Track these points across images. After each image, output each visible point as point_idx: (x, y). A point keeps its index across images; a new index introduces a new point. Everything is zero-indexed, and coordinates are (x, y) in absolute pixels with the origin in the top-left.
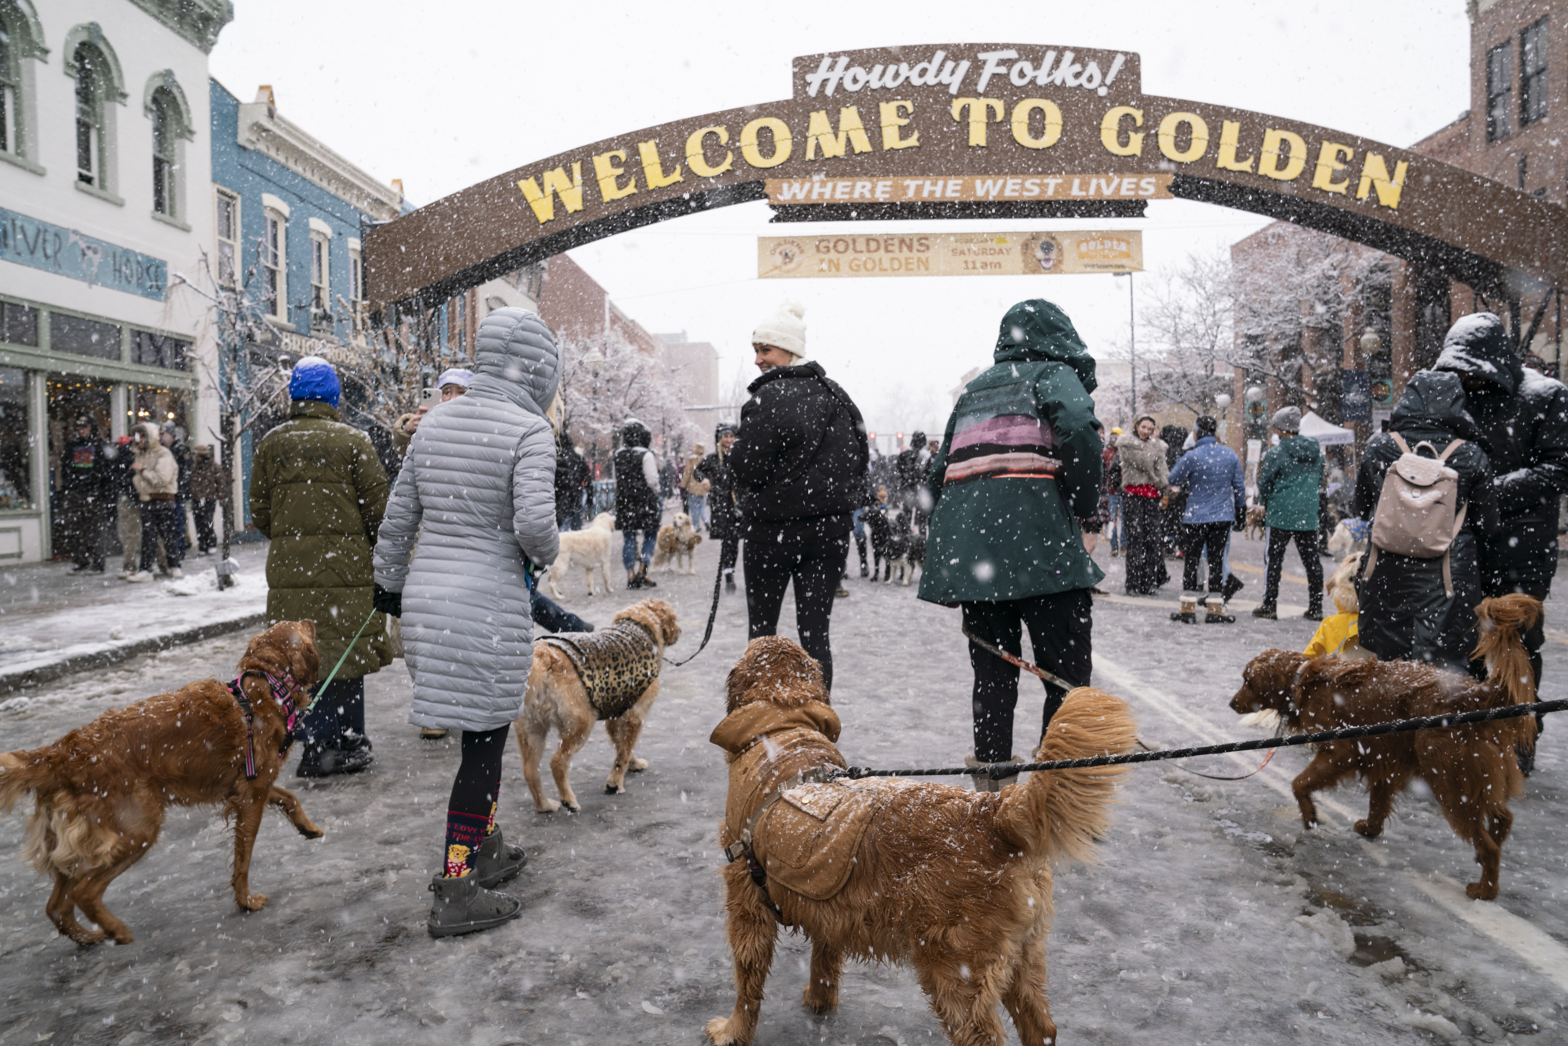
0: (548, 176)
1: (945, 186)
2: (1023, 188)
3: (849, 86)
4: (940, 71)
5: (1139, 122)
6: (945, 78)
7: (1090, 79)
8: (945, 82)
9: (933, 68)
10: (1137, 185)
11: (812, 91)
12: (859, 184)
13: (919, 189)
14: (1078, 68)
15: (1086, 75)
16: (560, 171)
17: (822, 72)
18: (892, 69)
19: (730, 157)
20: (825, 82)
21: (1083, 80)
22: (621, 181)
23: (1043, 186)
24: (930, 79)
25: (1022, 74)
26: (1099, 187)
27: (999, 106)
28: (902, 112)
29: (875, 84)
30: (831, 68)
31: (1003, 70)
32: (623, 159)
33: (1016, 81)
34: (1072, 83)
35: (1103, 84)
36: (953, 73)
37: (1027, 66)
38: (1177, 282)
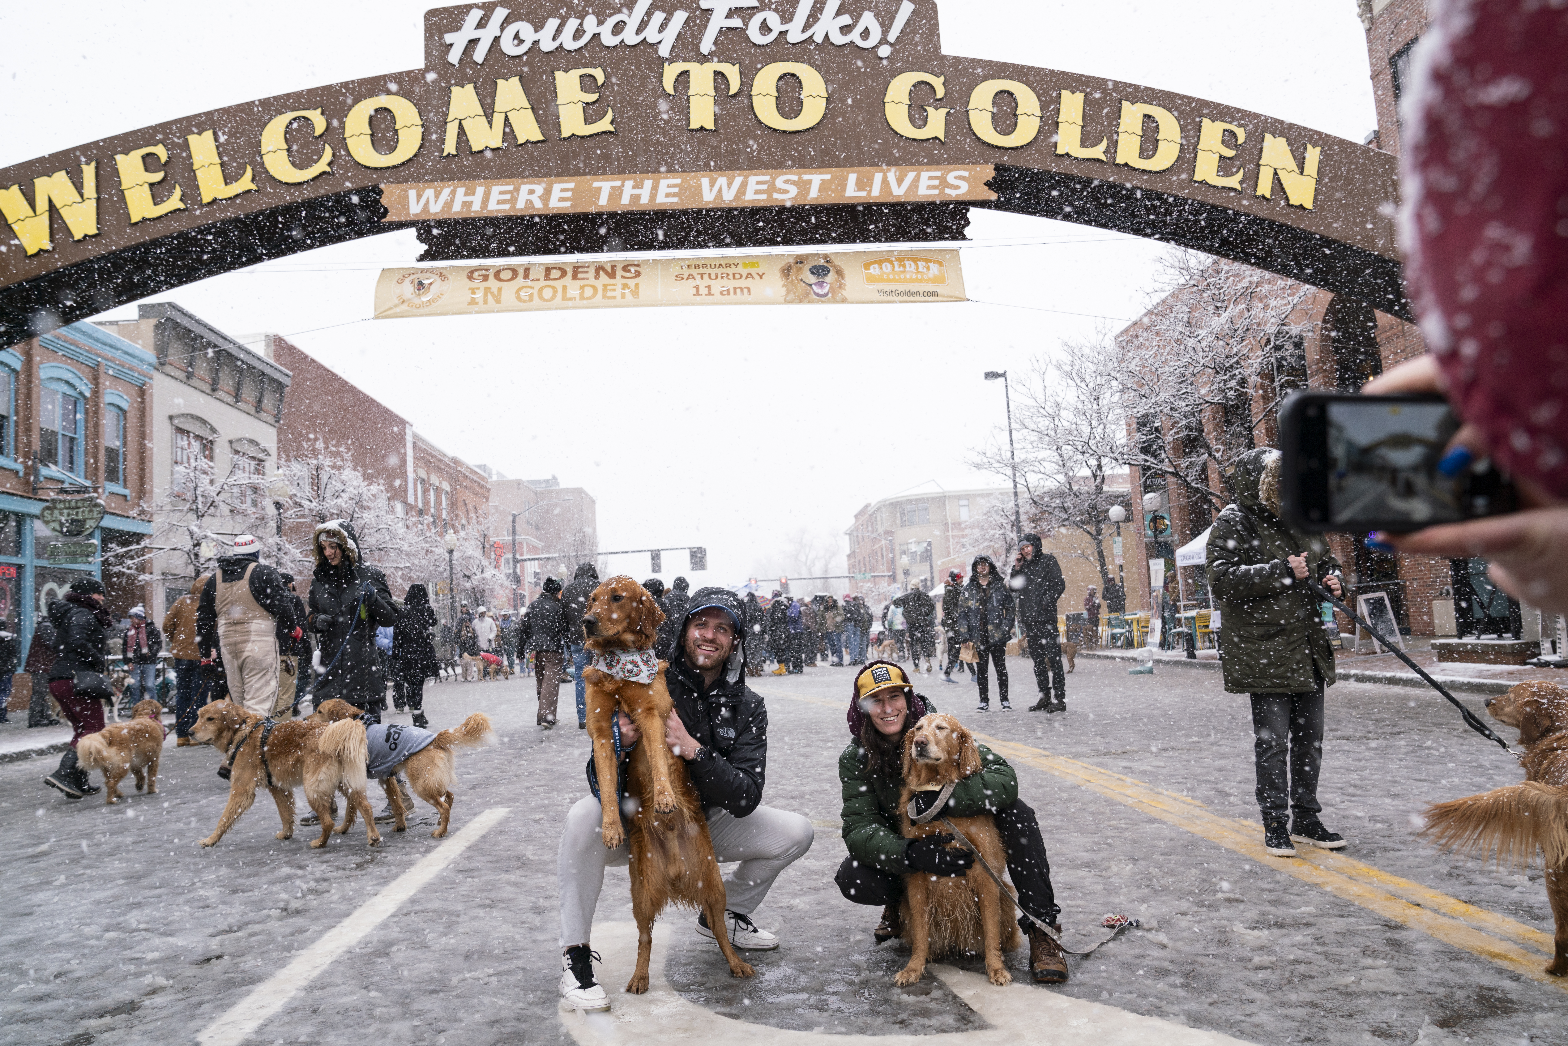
0: (44, 186)
1: (655, 188)
2: (772, 188)
3: (508, 47)
4: (643, 26)
5: (940, 93)
6: (651, 34)
7: (866, 34)
8: (650, 40)
9: (633, 21)
10: (943, 180)
11: (454, 57)
12: (525, 188)
13: (616, 193)
14: (846, 20)
15: (859, 28)
16: (61, 177)
17: (468, 31)
18: (572, 24)
19: (328, 153)
20: (473, 43)
21: (855, 36)
22: (158, 192)
23: (804, 186)
24: (630, 37)
25: (765, 28)
26: (885, 182)
27: (733, 73)
28: (588, 83)
29: (547, 45)
30: (481, 24)
31: (737, 22)
32: (164, 158)
33: (755, 35)
34: (838, 39)
35: (883, 41)
36: (662, 28)
37: (773, 20)
38: (1053, 375)
